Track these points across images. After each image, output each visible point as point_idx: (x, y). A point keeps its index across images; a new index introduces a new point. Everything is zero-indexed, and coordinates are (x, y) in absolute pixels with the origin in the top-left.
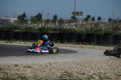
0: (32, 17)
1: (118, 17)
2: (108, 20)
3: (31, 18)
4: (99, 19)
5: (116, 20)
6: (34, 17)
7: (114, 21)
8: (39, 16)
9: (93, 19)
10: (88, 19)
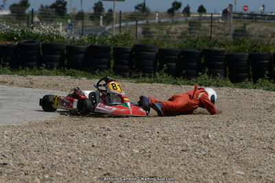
0: (42, 6)
1: (246, 6)
2: (221, 12)
3: (40, 10)
4: (202, 10)
5: (241, 14)
6: (47, 7)
7: (236, 15)
8: (60, 5)
9: (187, 11)
10: (176, 12)
